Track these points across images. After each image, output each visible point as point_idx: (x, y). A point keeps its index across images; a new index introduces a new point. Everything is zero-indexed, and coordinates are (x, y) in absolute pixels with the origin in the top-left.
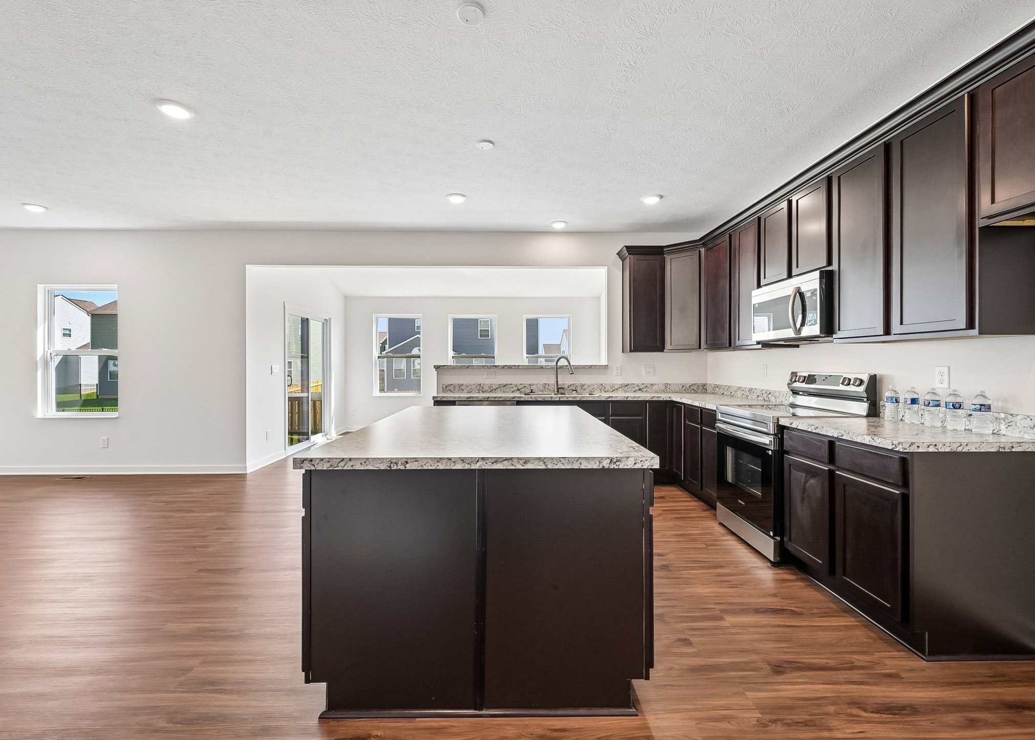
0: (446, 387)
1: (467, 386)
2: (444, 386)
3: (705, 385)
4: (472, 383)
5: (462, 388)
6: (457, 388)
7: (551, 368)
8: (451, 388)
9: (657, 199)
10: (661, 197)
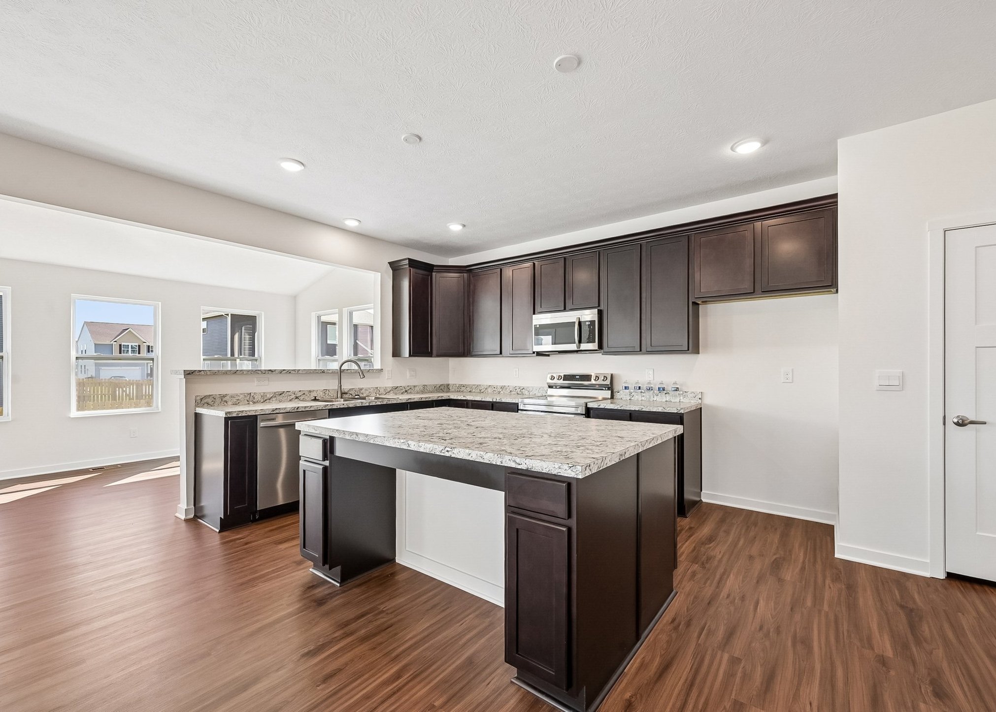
0: (201, 399)
1: (232, 397)
2: (198, 398)
3: (448, 385)
4: (238, 392)
5: (225, 399)
6: (218, 400)
7: (333, 372)
8: (209, 400)
9: (460, 227)
10: (464, 226)
